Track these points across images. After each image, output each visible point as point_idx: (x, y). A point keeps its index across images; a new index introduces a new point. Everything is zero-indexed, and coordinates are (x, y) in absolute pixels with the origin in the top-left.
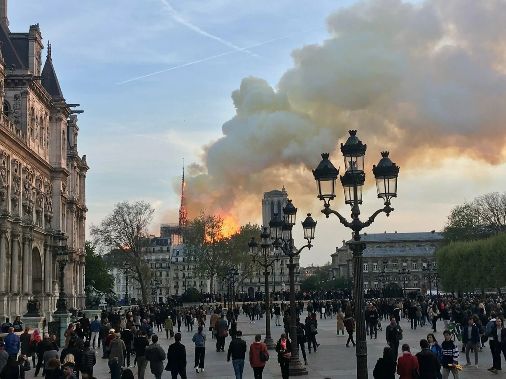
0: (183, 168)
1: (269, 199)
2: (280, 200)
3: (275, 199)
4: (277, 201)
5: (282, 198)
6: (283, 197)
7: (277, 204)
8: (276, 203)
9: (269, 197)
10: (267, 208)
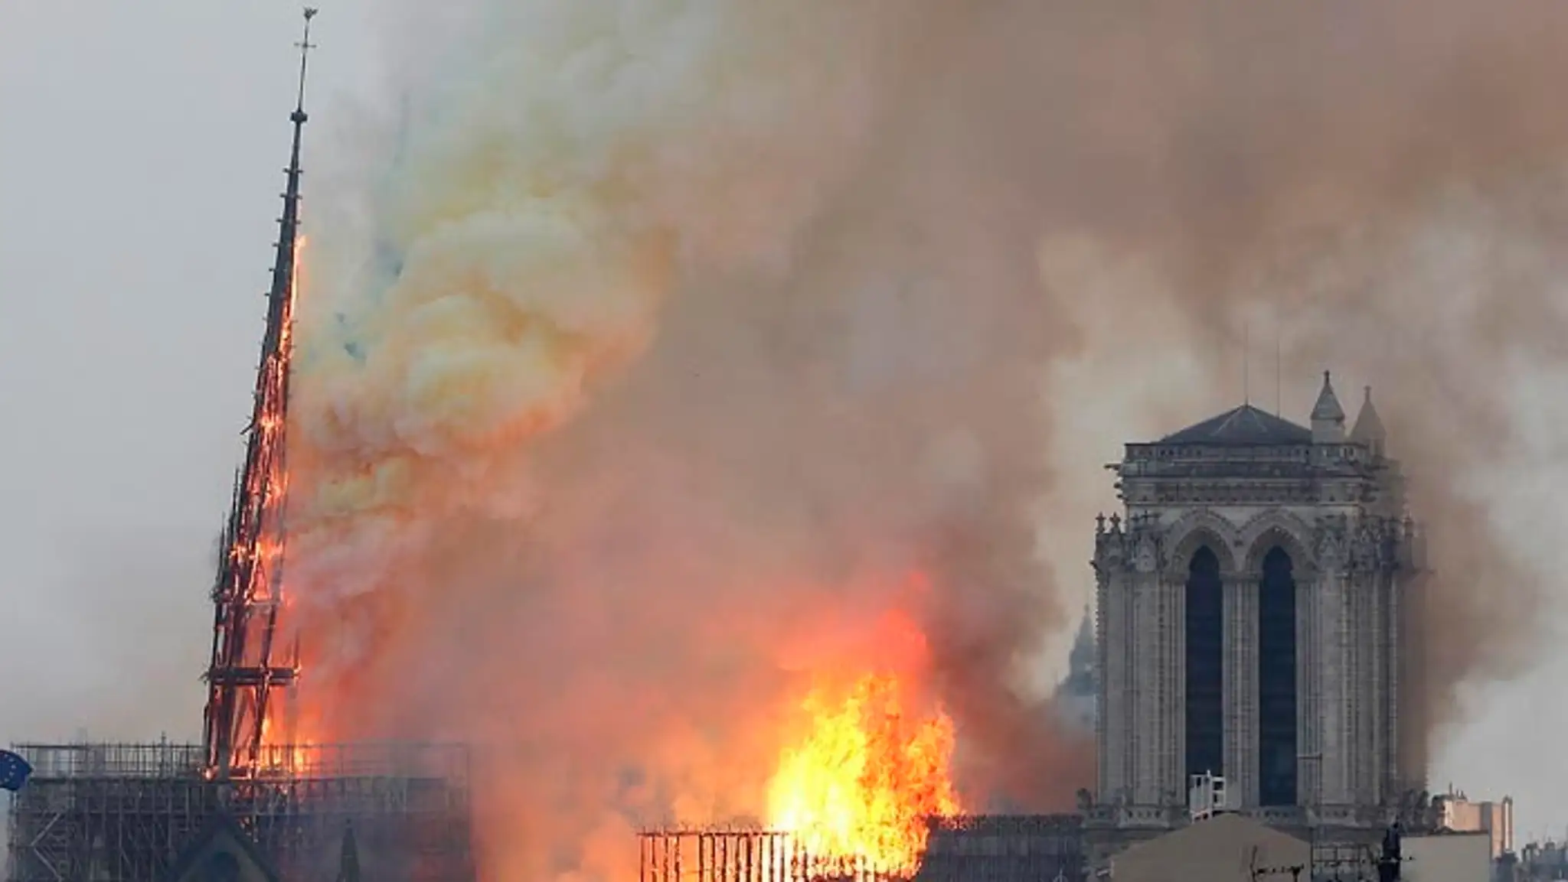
0: (299, 118)
1: (1171, 516)
2: (1285, 537)
3: (1238, 515)
4: (1251, 538)
5: (1303, 511)
6: (1312, 500)
7: (1258, 571)
8: (1240, 561)
9: (1167, 495)
10: (1146, 618)
